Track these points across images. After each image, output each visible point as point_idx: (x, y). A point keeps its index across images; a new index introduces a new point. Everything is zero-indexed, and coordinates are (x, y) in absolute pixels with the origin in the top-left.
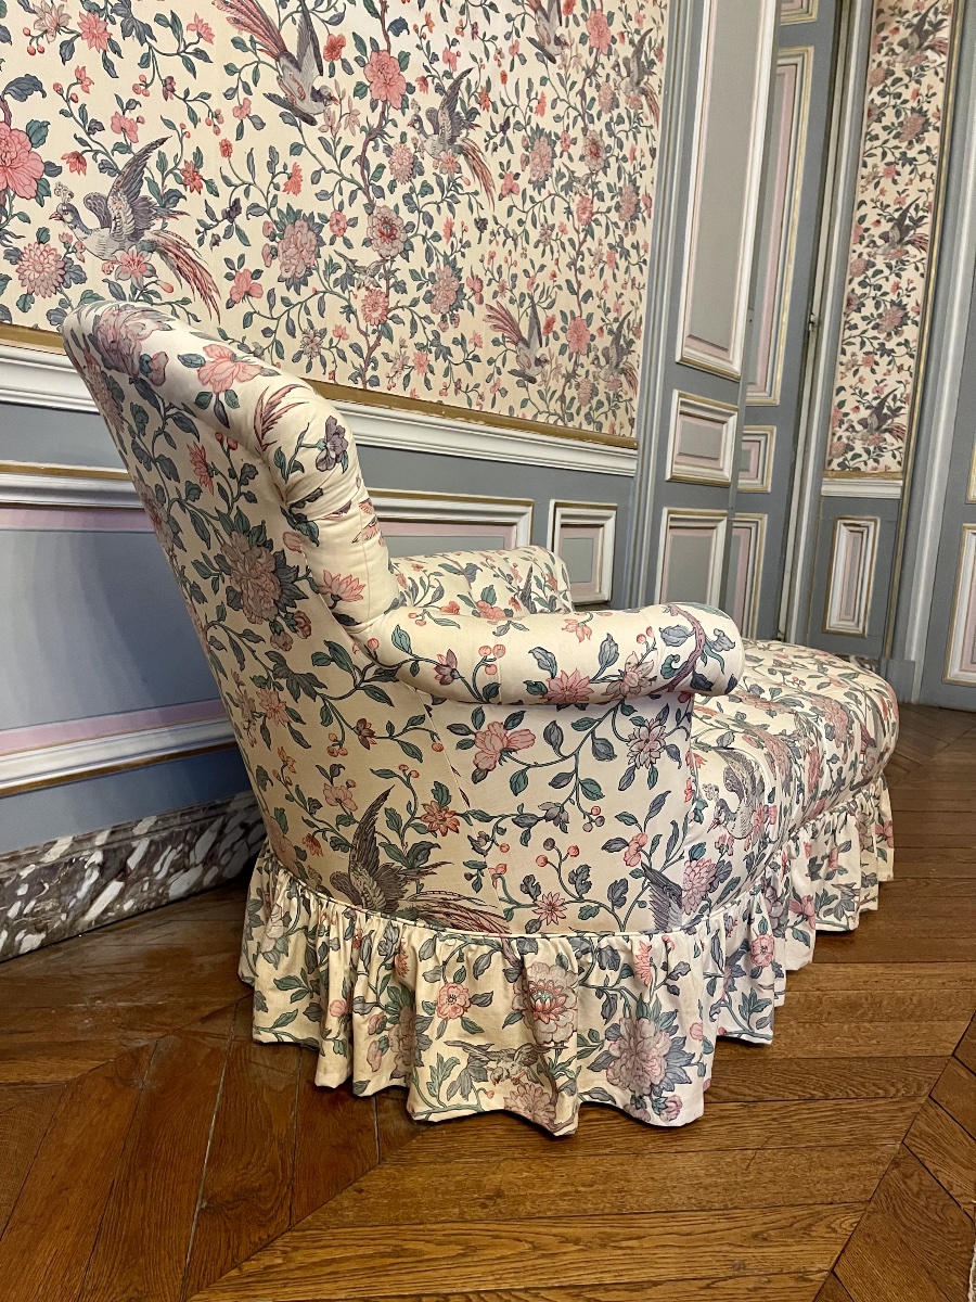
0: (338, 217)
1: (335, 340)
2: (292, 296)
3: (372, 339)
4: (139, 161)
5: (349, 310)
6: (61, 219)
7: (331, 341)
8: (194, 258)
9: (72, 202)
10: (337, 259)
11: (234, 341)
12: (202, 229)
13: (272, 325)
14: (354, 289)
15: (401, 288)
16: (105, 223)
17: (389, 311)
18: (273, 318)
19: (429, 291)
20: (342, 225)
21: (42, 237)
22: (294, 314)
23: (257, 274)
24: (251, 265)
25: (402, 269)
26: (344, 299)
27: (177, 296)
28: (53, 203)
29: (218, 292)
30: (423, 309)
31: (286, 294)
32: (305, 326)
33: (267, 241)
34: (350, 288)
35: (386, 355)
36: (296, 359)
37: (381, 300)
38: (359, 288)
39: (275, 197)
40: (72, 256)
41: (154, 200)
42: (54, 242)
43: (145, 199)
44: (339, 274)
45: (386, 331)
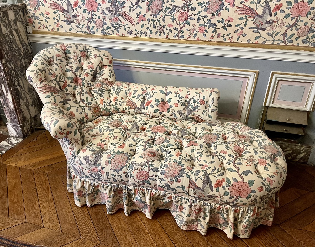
1: (168, 28)
2: (155, 18)
3: (182, 26)
5: (173, 19)
6: (102, 14)
8: (129, 15)
9: (103, 10)
10: (169, 6)
11: (139, 31)
12: (130, 8)
13: (149, 26)
14: (175, 13)
15: (194, 9)
16: (110, 13)
17: (189, 17)
18: (149, 25)
19: (207, 8)
21: (99, 18)
22: (155, 23)
23: (145, 15)
24: (142, 14)
25: (194, 3)
26: (172, 16)
27: (125, 24)
28: (100, 11)
29: (134, 21)
30: (203, 14)
31: (153, 18)
32: (159, 25)
33: (147, 7)
34: (173, 13)
35: (187, 30)
36: (156, 33)
37: (185, 14)
38: (177, 12)
40: (104, 20)
41: (119, 5)
42: (101, 19)
43: (117, 5)
44: (170, 10)
45: (187, 23)
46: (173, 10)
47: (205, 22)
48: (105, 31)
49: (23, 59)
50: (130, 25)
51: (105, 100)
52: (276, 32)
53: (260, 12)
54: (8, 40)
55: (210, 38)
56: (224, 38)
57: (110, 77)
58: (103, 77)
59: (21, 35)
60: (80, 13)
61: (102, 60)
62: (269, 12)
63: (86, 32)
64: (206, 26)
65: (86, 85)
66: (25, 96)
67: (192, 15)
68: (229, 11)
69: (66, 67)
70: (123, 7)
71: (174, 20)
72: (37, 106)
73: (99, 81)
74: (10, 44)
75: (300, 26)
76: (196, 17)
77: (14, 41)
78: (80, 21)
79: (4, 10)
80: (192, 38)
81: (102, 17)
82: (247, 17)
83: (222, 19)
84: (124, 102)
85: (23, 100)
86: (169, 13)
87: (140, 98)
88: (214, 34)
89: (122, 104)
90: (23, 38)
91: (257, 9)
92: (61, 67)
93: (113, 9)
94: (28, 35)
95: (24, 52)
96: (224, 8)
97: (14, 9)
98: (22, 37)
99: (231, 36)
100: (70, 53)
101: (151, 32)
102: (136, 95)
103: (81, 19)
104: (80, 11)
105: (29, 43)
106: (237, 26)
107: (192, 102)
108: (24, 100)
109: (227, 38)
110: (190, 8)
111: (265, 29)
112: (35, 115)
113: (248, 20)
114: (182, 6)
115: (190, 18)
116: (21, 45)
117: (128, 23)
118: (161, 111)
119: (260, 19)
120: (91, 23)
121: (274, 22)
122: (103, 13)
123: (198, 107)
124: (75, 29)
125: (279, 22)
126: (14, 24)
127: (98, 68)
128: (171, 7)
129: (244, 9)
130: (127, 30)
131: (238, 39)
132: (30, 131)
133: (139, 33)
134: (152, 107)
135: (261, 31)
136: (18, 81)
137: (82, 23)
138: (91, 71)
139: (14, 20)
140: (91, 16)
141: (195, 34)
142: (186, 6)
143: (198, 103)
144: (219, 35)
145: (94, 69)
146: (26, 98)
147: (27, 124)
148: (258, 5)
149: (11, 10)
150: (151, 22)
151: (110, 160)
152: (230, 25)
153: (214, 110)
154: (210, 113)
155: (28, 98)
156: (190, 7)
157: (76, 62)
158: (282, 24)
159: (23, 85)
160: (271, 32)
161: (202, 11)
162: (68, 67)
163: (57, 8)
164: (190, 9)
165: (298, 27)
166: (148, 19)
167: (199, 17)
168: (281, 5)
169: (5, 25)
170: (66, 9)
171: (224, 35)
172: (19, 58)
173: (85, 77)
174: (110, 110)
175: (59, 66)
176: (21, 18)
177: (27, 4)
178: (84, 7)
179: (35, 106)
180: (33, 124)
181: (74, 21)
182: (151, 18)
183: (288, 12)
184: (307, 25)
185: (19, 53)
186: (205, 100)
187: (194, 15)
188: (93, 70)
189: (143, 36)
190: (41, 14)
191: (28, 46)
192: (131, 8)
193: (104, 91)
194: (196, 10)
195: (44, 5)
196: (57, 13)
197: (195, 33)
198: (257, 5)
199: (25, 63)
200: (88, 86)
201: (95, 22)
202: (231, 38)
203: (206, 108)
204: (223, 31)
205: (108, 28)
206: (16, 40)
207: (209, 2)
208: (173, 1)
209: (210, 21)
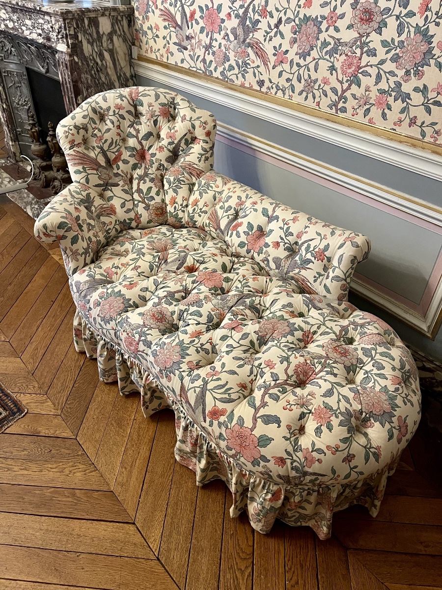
0: (332, 15)
1: (322, 85)
2: (302, 62)
3: (345, 85)
4: (246, 12)
5: (332, 68)
7: (320, 85)
8: (262, 48)
9: (227, 32)
10: (329, 39)
11: (274, 84)
12: (266, 34)
13: (291, 76)
14: (337, 56)
15: (373, 53)
16: (235, 39)
17: (361, 68)
18: (291, 74)
19: (397, 54)
20: (334, 19)
21: (220, 45)
22: (301, 72)
23: (287, 51)
24: (284, 49)
25: (375, 40)
26: (331, 62)
27: (256, 64)
29: (270, 62)
30: (389, 66)
31: (299, 61)
32: (306, 77)
33: (293, 35)
34: (335, 55)
35: (354, 96)
36: (300, 94)
37: (355, 61)
38: (341, 55)
39: (298, 12)
40: (227, 52)
41: (250, 25)
42: (223, 48)
43: (248, 25)
44: (329, 47)
45: (356, 81)
46: (335, 50)
47: (390, 87)
48: (226, 73)
50: (262, 69)
51: (179, 200)
54: (92, 66)
55: (395, 124)
56: (423, 131)
57: (200, 161)
58: (187, 158)
59: (120, 60)
60: (196, 33)
61: (194, 127)
63: (200, 70)
64: (391, 96)
65: (155, 166)
67: (367, 66)
68: (440, 70)
69: (129, 128)
70: (256, 30)
71: (334, 72)
73: (180, 164)
74: (95, 74)
76: (373, 71)
77: (103, 69)
78: (195, 48)
79: (92, 15)
80: (360, 117)
81: (224, 45)
83: (425, 86)
84: (206, 212)
86: (326, 53)
87: (229, 213)
88: (403, 116)
89: (203, 215)
90: (122, 67)
92: (119, 127)
93: (240, 32)
94: (133, 61)
96: (432, 62)
98: (120, 64)
99: (437, 127)
100: (143, 106)
101: (293, 87)
102: (227, 205)
103: (197, 45)
104: (197, 29)
105: (132, 76)
107: (303, 248)
109: (429, 131)
110: (365, 50)
114: (351, 42)
115: (363, 72)
116: (116, 77)
118: (250, 247)
120: (209, 54)
122: (226, 38)
123: (310, 261)
124: (187, 62)
126: (108, 40)
127: (183, 141)
128: (332, 43)
130: (257, 78)
133: (274, 86)
134: (238, 236)
137: (197, 52)
138: (170, 144)
139: (109, 33)
140: (210, 41)
141: (368, 109)
143: (312, 253)
144: (413, 122)
145: (176, 142)
149: (106, 16)
150: (295, 68)
151: (101, 300)
153: (339, 279)
154: (328, 282)
156: (367, 48)
157: (148, 123)
161: (388, 61)
162: (132, 130)
163: (169, 19)
164: (366, 52)
166: (292, 61)
167: (379, 72)
169: (91, 40)
171: (423, 123)
173: (157, 152)
174: (181, 218)
175: (115, 126)
176: (123, 31)
177: (135, 7)
178: (201, 23)
181: (188, 47)
182: (297, 59)
186: (326, 253)
187: (371, 66)
188: (173, 143)
189: (280, 94)
190: (150, 27)
191: (130, 80)
192: (268, 33)
193: (182, 183)
194: (375, 55)
195: (154, 12)
196: (168, 28)
197: (368, 107)
200: (159, 170)
201: (214, 53)
202: (437, 133)
203: (325, 269)
204: (419, 113)
205: (231, 68)
206: (108, 66)
207: (403, 42)
208: (337, 30)
209: (401, 85)
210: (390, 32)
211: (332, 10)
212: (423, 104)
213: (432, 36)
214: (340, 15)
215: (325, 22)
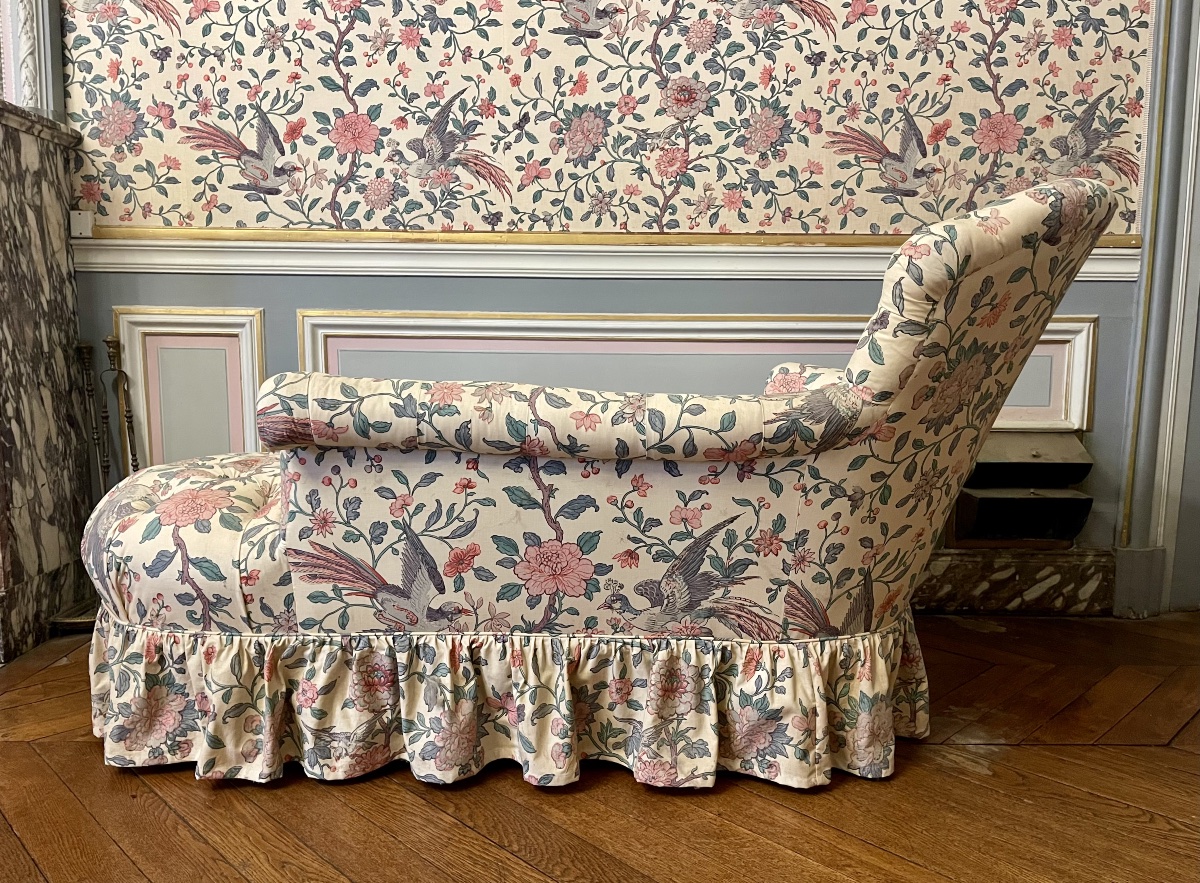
46: (641, 145)
47: (741, 178)
48: (399, 218)
49: (45, 322)
50: (494, 194)
52: (946, 201)
53: (893, 144)
54: (7, 233)
55: (761, 224)
56: (804, 223)
59: (51, 234)
60: (308, 161)
62: (919, 146)
63: (323, 223)
64: (746, 189)
66: (33, 471)
67: (699, 157)
68: (807, 145)
70: (473, 138)
71: (644, 175)
72: (67, 529)
74: (11, 250)
75: (1007, 179)
76: (713, 163)
77: (25, 244)
78: (305, 187)
79: (13, 122)
80: (704, 226)
81: (391, 171)
82: (862, 160)
83: (792, 168)
85: (24, 487)
86: (626, 152)
88: (771, 211)
90: (56, 249)
91: (884, 137)
93: (434, 146)
94: (73, 242)
95: (53, 298)
96: (794, 137)
97: (42, 135)
98: (51, 243)
99: (821, 214)
101: (568, 213)
103: (309, 180)
104: (309, 153)
105: (69, 273)
106: (835, 186)
108: (28, 487)
109: (812, 221)
110: (691, 138)
111: (914, 193)
112: (56, 566)
113: (864, 169)
114: (667, 131)
115: (695, 166)
116: (45, 269)
117: (487, 188)
119: (897, 165)
120: (348, 191)
121: (935, 170)
122: (396, 158)
124: (280, 216)
125: (950, 171)
126: (33, 186)
128: (634, 136)
129: (849, 139)
130: (483, 212)
131: (844, 224)
132: (30, 632)
133: (525, 217)
135: (905, 199)
136: (17, 403)
137: (313, 193)
139: (35, 172)
140: (351, 169)
141: (714, 214)
142: (679, 130)
144: (787, 215)
146: (36, 483)
147: (23, 596)
148: (886, 127)
150: (567, 182)
152: (815, 185)
155: (40, 486)
156: (694, 136)
158: (958, 175)
159: (32, 422)
160: (931, 199)
161: (731, 146)
163: (216, 144)
164: (694, 140)
165: (1002, 181)
166: (559, 175)
167: (720, 163)
168: (947, 125)
169: (7, 176)
170: (252, 145)
171: (802, 213)
172: (31, 312)
176: (57, 176)
177: (85, 132)
178: (323, 141)
179: (62, 528)
180: (45, 602)
181: (280, 188)
182: (569, 168)
183: (967, 142)
184: (1025, 176)
185: (35, 296)
187: (706, 157)
189: (540, 226)
190: (144, 165)
191: (67, 283)
192: (500, 139)
194: (710, 142)
195: (160, 136)
196: (212, 161)
197: (713, 211)
198: (884, 125)
199: (49, 339)
201: (362, 189)
202: (823, 221)
204: (795, 203)
205: (413, 206)
206: (33, 244)
207: (747, 120)
208: (639, 118)
209: (757, 173)
210: (726, 110)
211: (625, 93)
212: (795, 191)
213: (786, 108)
214: (640, 99)
215: (615, 110)
